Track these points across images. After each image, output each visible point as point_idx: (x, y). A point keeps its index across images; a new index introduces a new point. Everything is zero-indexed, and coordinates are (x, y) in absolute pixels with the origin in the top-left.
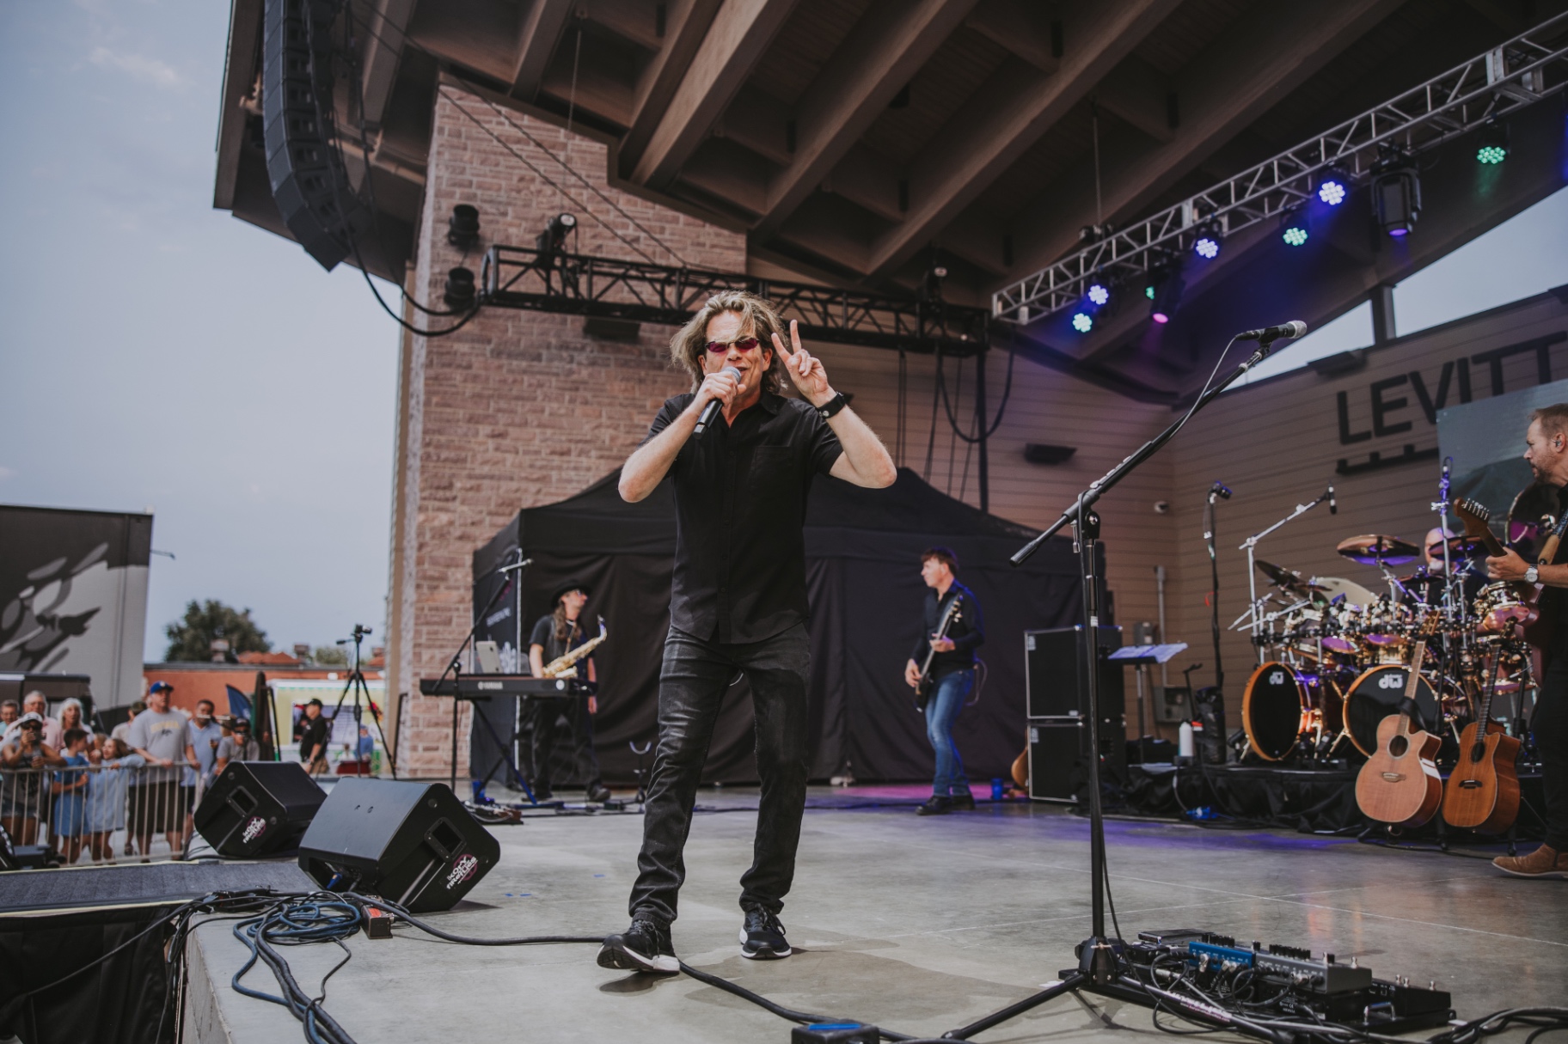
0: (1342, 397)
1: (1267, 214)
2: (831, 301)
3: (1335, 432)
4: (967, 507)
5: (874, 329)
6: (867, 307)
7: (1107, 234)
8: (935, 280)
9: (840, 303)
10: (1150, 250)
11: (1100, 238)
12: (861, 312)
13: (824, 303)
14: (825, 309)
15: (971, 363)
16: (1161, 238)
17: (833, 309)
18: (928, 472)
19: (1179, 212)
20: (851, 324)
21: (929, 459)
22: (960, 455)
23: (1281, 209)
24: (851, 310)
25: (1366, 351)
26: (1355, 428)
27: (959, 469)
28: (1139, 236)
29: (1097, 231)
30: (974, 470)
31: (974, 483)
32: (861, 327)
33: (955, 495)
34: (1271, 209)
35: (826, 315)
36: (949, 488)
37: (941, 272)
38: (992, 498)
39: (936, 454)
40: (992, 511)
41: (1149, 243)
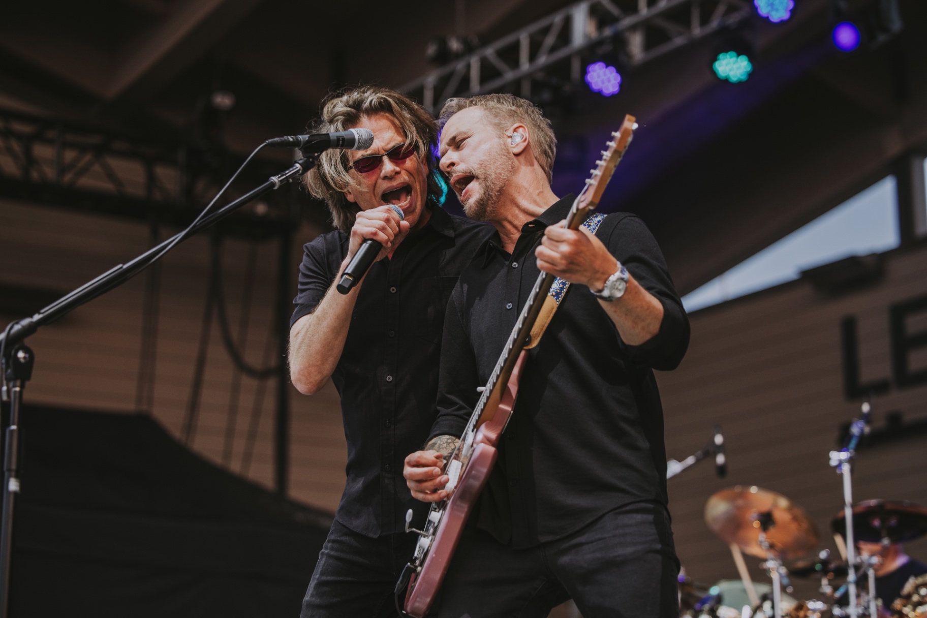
0: (849, 326)
1: (697, 31)
2: (38, 137)
3: (837, 381)
4: (254, 489)
5: (108, 186)
6: (100, 151)
7: (469, 49)
8: (213, 114)
9: (50, 142)
10: (529, 76)
11: (458, 56)
12: (87, 158)
13: (28, 141)
14: (28, 152)
15: (271, 250)
16: (542, 60)
17: (42, 151)
18: (190, 427)
19: (568, 24)
20: (68, 177)
21: (194, 405)
22: (246, 401)
23: (715, 24)
24: (70, 155)
25: (881, 259)
26: (869, 373)
27: (243, 423)
28: (510, 55)
29: (455, 45)
30: (267, 425)
31: (266, 448)
32: (85, 181)
33: (235, 466)
34: (704, 21)
35: (30, 161)
36: (227, 454)
37: (223, 100)
38: (295, 474)
39: (208, 396)
40: (297, 493)
41: (525, 66)
